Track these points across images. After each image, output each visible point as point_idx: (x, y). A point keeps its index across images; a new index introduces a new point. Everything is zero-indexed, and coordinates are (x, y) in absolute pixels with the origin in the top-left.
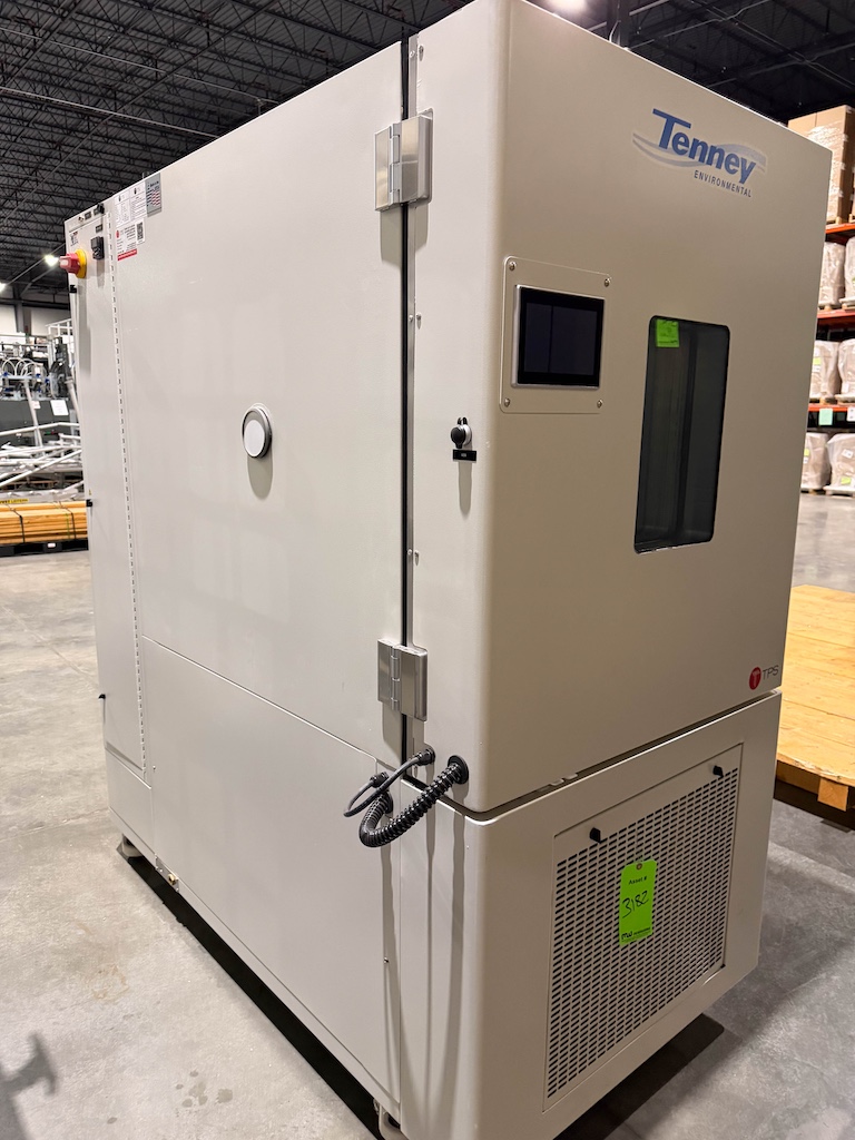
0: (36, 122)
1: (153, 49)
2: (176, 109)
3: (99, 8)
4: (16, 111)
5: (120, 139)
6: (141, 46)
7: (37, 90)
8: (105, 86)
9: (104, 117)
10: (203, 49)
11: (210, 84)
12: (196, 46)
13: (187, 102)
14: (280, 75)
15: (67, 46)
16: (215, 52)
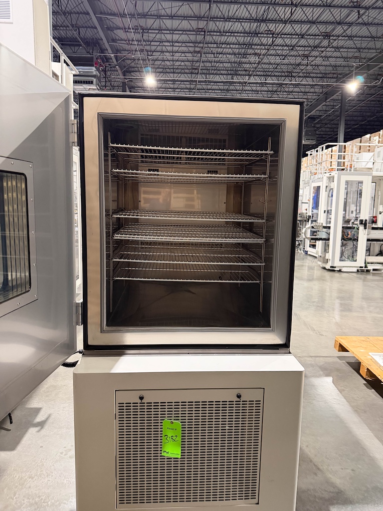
0: (262, 91)
1: (306, 53)
2: (318, 75)
3: (284, 42)
4: (254, 88)
5: (295, 92)
6: (301, 53)
7: (262, 79)
8: (287, 72)
9: (286, 84)
10: (327, 48)
11: (332, 61)
12: (324, 47)
13: (323, 72)
14: (367, 51)
15: (272, 60)
16: (333, 47)
